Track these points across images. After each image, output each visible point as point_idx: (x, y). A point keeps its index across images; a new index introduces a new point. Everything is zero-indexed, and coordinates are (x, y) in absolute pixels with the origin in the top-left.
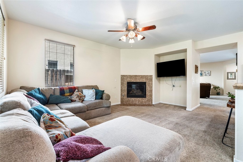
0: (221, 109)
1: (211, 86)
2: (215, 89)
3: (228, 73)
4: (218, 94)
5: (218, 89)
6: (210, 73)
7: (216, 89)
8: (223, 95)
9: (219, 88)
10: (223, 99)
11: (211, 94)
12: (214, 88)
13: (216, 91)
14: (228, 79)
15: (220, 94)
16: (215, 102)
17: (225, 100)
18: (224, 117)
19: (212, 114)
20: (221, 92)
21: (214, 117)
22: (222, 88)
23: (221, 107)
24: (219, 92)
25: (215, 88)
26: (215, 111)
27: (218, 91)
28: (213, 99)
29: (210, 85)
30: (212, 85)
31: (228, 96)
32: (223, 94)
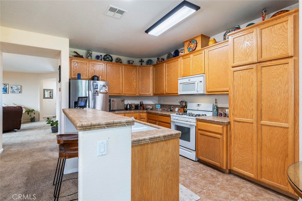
0: (40, 147)
1: (22, 111)
2: (28, 114)
3: (44, 90)
4: (33, 120)
5: (33, 113)
6: (21, 89)
7: (30, 113)
8: (39, 121)
9: (34, 111)
10: (39, 128)
11: (22, 122)
12: (26, 111)
13: (30, 116)
14: (44, 98)
15: (36, 120)
16: (29, 136)
17: (42, 129)
18: (45, 161)
19: (27, 162)
20: (36, 117)
21: (32, 168)
22: (37, 111)
23: (39, 142)
24: (34, 117)
25: (28, 112)
26: (31, 153)
27: (33, 115)
28: (26, 131)
29: (22, 109)
30: (24, 108)
31: (47, 123)
32: (39, 119)
